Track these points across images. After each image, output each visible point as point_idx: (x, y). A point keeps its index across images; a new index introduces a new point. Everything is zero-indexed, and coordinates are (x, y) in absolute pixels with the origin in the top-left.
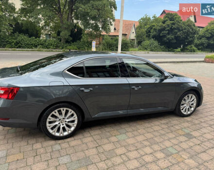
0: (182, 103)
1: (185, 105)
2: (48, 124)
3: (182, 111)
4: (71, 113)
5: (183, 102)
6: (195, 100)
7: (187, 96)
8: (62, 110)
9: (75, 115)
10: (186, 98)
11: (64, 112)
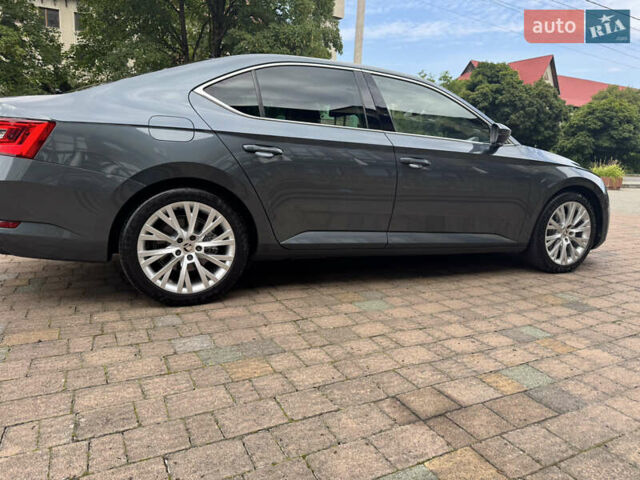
0: (549, 227)
1: (559, 236)
2: (141, 251)
3: (550, 253)
4: (217, 223)
5: (552, 225)
6: (587, 221)
7: (562, 207)
8: (187, 210)
9: (229, 230)
10: (559, 211)
11: (192, 218)
